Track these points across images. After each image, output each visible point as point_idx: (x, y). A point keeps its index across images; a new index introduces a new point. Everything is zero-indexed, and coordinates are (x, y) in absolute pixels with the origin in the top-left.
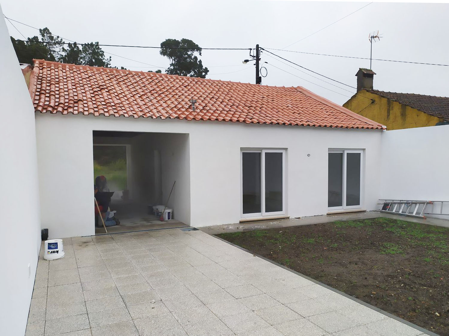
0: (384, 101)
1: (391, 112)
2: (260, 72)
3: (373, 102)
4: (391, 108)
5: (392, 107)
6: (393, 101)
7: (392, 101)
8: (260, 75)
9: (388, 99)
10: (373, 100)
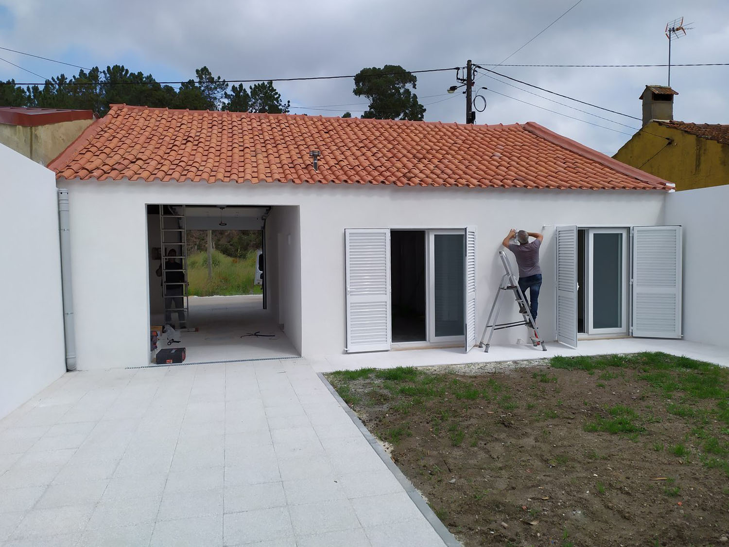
0: (691, 139)
1: (702, 158)
2: (473, 105)
3: (670, 142)
4: (702, 151)
5: (705, 150)
6: (707, 139)
7: (705, 140)
8: (473, 109)
9: (697, 136)
10: (670, 138)
